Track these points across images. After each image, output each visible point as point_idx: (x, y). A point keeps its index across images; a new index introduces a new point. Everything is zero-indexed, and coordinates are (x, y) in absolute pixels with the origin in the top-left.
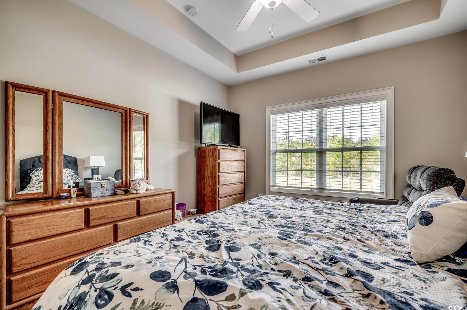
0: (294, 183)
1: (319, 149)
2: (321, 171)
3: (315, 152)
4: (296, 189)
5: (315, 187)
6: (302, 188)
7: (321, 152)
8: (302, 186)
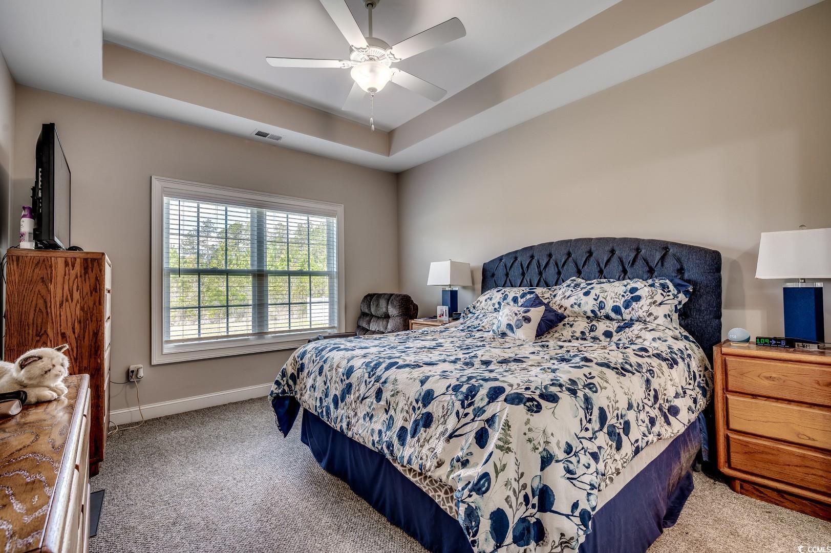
0: (216, 330)
1: (258, 271)
2: (260, 306)
3: (249, 275)
4: (219, 340)
5: (251, 332)
6: (228, 336)
7: (260, 276)
8: (228, 333)
